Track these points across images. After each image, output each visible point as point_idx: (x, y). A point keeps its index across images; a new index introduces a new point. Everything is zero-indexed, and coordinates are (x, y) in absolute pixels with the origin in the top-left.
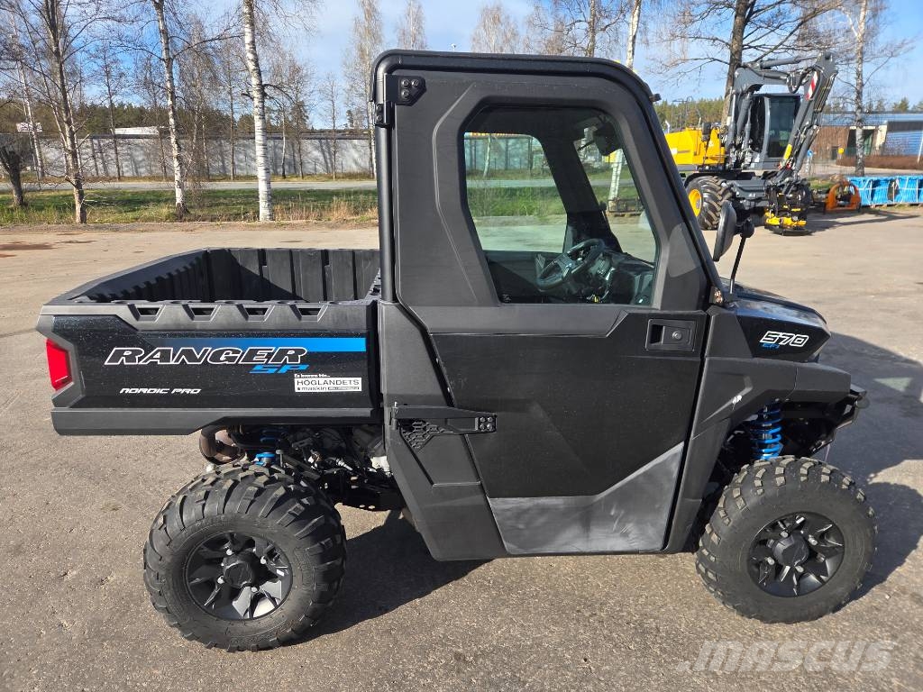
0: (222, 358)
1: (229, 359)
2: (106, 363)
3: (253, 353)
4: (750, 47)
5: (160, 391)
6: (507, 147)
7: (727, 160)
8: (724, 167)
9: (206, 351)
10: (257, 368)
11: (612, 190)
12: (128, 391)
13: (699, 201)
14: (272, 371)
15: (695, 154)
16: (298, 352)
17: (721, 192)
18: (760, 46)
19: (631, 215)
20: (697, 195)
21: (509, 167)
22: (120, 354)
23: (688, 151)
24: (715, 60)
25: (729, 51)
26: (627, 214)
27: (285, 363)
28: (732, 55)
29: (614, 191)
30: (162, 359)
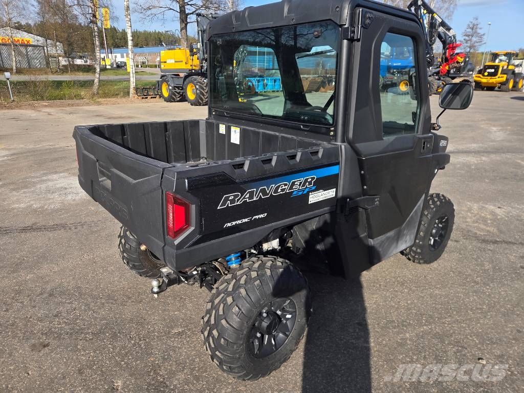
0: (279, 191)
1: (283, 190)
2: (218, 208)
3: (293, 184)
4: (188, 4)
5: (246, 220)
6: (27, 52)
7: (202, 67)
8: (201, 71)
9: (272, 187)
10: (295, 193)
11: (131, 83)
12: (229, 225)
13: (193, 89)
14: (300, 193)
15: (186, 63)
16: (313, 179)
17: (205, 85)
18: (193, 5)
19: (152, 98)
20: (192, 86)
21: (31, 66)
22: (227, 199)
23: (182, 61)
24: (171, 9)
25: (178, 5)
26: (149, 97)
27: (307, 187)
28: (180, 8)
29: (133, 83)
30: (249, 198)
